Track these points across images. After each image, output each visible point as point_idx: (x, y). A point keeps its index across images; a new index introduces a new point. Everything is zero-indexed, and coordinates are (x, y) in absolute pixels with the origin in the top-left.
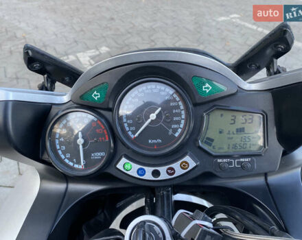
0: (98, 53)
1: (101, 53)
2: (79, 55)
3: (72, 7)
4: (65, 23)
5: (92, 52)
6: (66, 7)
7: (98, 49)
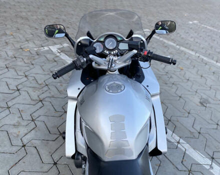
0: (62, 46)
1: (64, 47)
2: (50, 47)
3: (39, 17)
4: (37, 28)
5: (59, 46)
6: (35, 17)
7: (62, 45)
